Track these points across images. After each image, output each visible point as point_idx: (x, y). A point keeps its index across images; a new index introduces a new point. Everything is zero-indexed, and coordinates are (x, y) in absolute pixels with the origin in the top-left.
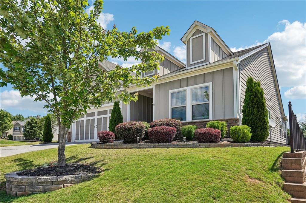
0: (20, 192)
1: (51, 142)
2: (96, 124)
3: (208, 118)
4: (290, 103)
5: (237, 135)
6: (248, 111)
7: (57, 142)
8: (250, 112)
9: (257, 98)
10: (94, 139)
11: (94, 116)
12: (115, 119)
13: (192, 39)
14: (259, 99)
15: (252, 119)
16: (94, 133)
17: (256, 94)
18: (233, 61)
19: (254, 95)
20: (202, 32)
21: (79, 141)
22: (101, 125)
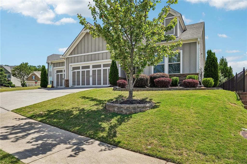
0: (128, 113)
1: (47, 87)
2: (91, 74)
3: (180, 73)
4: (244, 68)
5: (207, 84)
6: (209, 70)
7: (51, 87)
8: (210, 70)
9: (214, 62)
10: (89, 85)
11: (89, 68)
12: (114, 71)
13: (166, 19)
14: (215, 63)
15: (211, 74)
16: (90, 81)
17: (213, 60)
18: (197, 39)
19: (212, 60)
20: (173, 16)
21: (76, 86)
22: (96, 75)
